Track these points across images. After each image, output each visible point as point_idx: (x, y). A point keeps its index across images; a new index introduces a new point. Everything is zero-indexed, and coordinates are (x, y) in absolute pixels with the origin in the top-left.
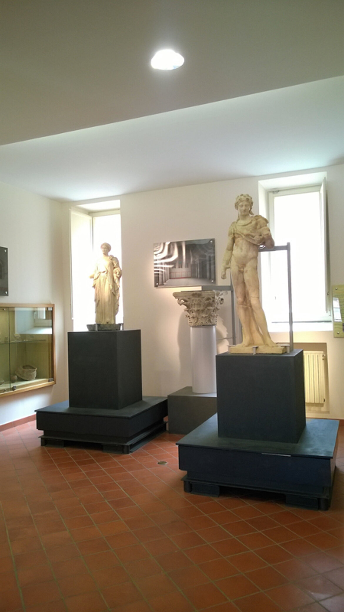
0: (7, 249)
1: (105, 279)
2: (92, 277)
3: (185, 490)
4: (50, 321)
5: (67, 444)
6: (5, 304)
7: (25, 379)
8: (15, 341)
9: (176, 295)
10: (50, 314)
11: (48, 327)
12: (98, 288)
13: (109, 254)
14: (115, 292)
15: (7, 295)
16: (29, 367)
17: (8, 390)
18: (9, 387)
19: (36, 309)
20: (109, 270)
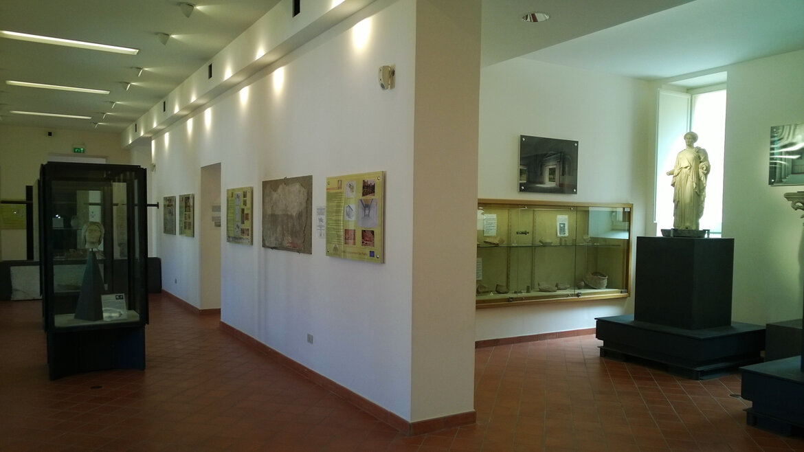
0: (577, 142)
1: (688, 175)
2: (670, 174)
3: (748, 423)
4: (627, 223)
5: (628, 359)
6: (573, 203)
7: (592, 286)
8: (585, 244)
9: (789, 196)
10: (628, 216)
11: (624, 230)
12: (678, 186)
13: (695, 145)
14: (700, 192)
15: (576, 193)
16: (598, 273)
17: (572, 295)
18: (573, 293)
19: (614, 210)
20: (693, 165)
